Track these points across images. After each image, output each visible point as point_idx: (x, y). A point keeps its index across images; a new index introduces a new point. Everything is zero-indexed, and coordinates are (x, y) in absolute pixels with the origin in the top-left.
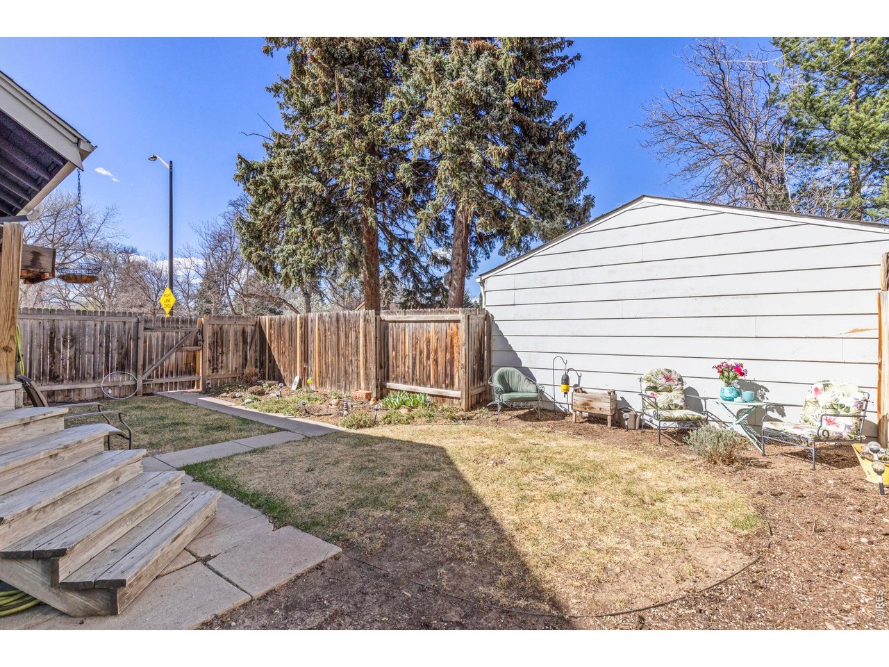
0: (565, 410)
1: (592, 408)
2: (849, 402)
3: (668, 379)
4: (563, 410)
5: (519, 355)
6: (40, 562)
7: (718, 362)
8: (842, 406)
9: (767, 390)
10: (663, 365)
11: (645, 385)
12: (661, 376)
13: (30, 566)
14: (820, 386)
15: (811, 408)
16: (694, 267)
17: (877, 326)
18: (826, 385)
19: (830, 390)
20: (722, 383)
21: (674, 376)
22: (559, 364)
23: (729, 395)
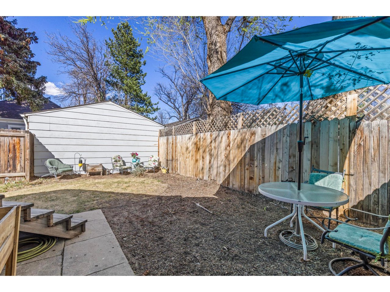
0: (79, 173)
1: (96, 170)
2: (157, 159)
3: (119, 158)
4: (77, 174)
5: (53, 153)
6: (62, 224)
7: (131, 153)
8: (156, 160)
9: (140, 159)
10: (117, 154)
11: (113, 160)
12: (117, 157)
13: (59, 227)
14: (151, 157)
15: (150, 162)
16: (124, 126)
17: (158, 144)
18: (153, 156)
19: (154, 157)
20: (132, 158)
21: (120, 157)
22: (78, 156)
23: (135, 161)
